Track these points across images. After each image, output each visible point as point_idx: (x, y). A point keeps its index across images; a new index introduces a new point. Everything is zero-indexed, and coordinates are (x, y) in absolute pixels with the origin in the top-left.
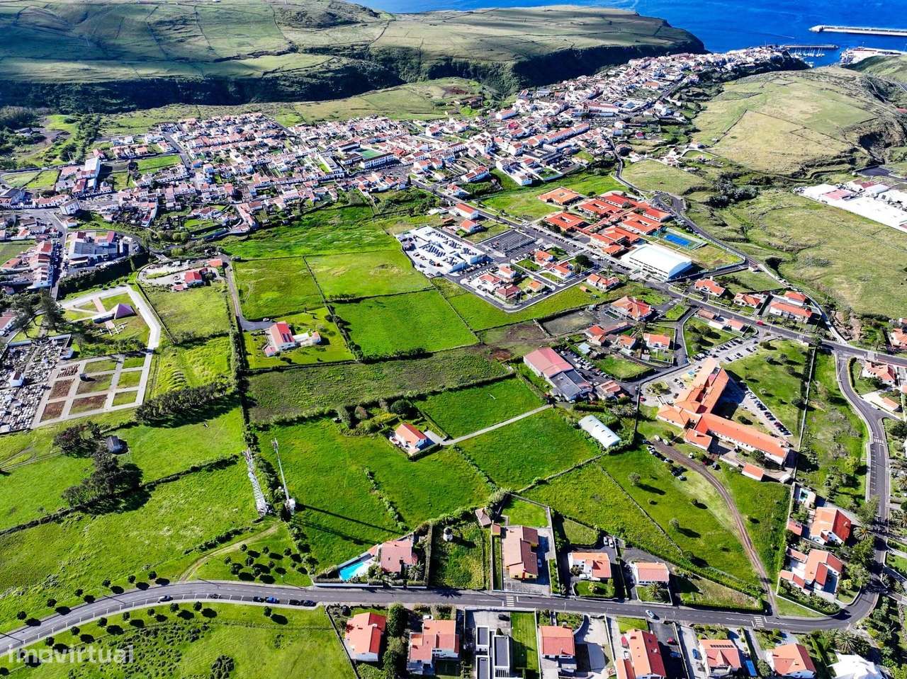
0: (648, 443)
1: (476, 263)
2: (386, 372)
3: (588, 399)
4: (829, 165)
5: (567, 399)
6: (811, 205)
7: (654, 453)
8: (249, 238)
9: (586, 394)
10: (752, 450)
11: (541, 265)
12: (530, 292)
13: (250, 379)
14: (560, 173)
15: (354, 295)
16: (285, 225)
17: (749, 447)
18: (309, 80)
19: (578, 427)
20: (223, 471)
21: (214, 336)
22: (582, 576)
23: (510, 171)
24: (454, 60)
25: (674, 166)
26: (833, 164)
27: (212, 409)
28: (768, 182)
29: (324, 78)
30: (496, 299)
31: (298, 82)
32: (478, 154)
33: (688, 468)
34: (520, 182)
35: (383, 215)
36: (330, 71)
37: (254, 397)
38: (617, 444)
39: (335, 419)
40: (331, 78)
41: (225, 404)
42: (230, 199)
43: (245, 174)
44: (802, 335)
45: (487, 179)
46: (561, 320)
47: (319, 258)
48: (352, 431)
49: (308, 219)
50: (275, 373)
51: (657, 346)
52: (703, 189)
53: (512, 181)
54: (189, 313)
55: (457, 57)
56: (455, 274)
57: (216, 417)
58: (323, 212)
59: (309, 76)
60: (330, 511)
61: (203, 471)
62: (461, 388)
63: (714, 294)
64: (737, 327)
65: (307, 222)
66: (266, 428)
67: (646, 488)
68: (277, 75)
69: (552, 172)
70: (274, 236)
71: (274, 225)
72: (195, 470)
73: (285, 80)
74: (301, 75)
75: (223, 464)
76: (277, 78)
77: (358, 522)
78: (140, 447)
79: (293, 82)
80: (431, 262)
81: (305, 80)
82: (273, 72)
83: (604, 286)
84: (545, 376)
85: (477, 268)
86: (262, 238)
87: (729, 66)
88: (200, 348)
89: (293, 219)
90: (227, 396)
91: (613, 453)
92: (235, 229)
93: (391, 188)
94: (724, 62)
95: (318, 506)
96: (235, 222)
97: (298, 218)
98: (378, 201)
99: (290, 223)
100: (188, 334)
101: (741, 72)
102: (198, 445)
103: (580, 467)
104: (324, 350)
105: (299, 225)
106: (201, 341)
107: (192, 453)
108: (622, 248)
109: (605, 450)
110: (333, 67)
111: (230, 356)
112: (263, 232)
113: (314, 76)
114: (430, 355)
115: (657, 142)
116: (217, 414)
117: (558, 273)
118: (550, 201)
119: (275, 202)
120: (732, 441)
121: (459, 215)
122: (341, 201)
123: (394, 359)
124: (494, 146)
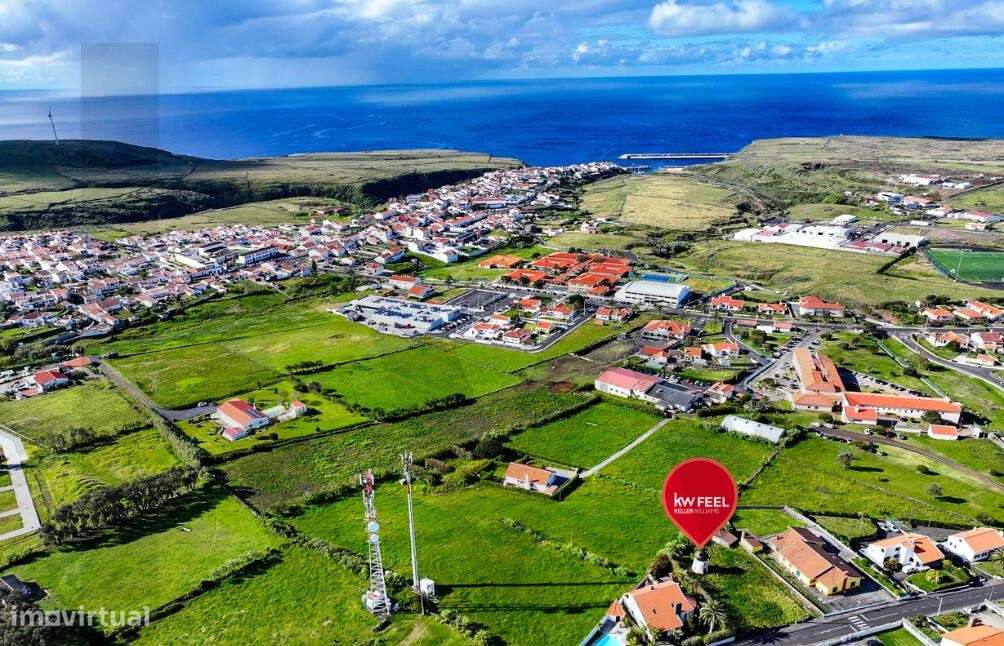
0: (813, 430)
1: (455, 320)
2: (428, 426)
3: (704, 404)
4: (730, 223)
5: (683, 408)
6: (747, 244)
7: (829, 438)
8: (114, 340)
9: (700, 400)
10: (921, 413)
11: (533, 311)
12: (542, 333)
13: (222, 468)
14: (483, 249)
15: (319, 363)
16: (163, 320)
17: (915, 412)
18: (115, 210)
19: (723, 430)
20: (264, 577)
21: (126, 432)
22: (905, 570)
23: (428, 252)
24: (291, 187)
25: (597, 232)
26: (732, 223)
27: (184, 510)
28: (690, 237)
29: (136, 208)
30: (506, 344)
31: (101, 213)
32: (380, 243)
33: (877, 444)
34: (445, 259)
35: (295, 300)
36: (142, 200)
37: (246, 485)
38: (784, 435)
39: (402, 481)
40: (145, 208)
41: (203, 499)
42: (67, 304)
43: (74, 281)
44: (848, 326)
45: (404, 259)
46: (598, 351)
47: (240, 341)
48: (440, 488)
49: (196, 311)
50: (259, 454)
51: (724, 354)
52: (640, 245)
53: (434, 260)
54: (63, 417)
55: (293, 183)
56: (437, 331)
57: (197, 517)
58: (213, 304)
59: (114, 206)
60: (497, 582)
61: (225, 585)
62: (546, 422)
63: (736, 309)
64: (786, 330)
65: (194, 315)
66: (296, 512)
67: (858, 469)
68: (70, 206)
69: (474, 249)
70: (153, 333)
71: (147, 323)
72: (208, 586)
73: (82, 211)
74: (104, 206)
75: (257, 567)
76: (71, 209)
77: (550, 584)
78: (70, 583)
79: (94, 214)
80: (397, 326)
81: (111, 210)
82: (63, 203)
83: (620, 318)
84: (637, 393)
85: (459, 324)
86: (135, 338)
87: (578, 175)
88: (109, 449)
89: (173, 313)
90: (199, 489)
91: (789, 445)
92: (89, 331)
93: (292, 275)
94: (572, 173)
95: (471, 581)
96: (84, 324)
97: (181, 312)
98: (283, 288)
99: (171, 317)
100: (82, 431)
101: (590, 179)
102: (192, 555)
103: (769, 465)
104: (317, 420)
105: (185, 319)
106: (107, 440)
107: (185, 567)
108: (607, 289)
109: (778, 444)
110: (144, 196)
111: (171, 447)
112: (134, 331)
113: (122, 206)
114: (472, 401)
115: (562, 221)
116: (196, 512)
117: (558, 315)
118: (493, 266)
119: (137, 299)
120: (892, 411)
121: (396, 288)
122: (233, 292)
123: (427, 412)
124: (394, 234)
